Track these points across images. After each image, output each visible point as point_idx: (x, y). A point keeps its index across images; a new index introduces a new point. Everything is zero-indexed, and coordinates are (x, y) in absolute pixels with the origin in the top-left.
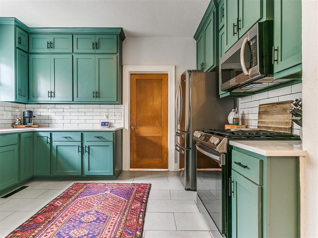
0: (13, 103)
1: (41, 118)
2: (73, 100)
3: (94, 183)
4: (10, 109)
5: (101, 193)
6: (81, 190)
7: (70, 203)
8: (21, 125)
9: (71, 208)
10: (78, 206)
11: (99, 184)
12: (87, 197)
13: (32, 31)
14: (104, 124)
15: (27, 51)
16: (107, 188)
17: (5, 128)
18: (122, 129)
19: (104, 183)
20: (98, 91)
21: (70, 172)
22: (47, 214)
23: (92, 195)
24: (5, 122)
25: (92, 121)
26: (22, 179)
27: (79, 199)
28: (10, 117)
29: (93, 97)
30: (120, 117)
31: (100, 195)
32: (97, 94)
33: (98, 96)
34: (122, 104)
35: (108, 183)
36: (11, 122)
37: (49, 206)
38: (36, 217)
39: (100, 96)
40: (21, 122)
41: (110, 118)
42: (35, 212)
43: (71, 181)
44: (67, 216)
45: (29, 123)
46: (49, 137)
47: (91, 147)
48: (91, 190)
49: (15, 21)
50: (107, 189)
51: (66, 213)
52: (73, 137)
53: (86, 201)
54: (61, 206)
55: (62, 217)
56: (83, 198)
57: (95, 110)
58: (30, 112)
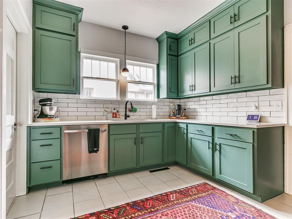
0: (170, 99)
1: (190, 110)
2: (210, 91)
3: (225, 192)
4: (168, 104)
5: (221, 211)
6: (204, 194)
7: (180, 204)
8: (174, 116)
9: (177, 209)
10: (184, 211)
11: (230, 197)
12: (202, 206)
13: (180, 36)
14: (251, 118)
15: (177, 55)
16: (236, 207)
17: (164, 118)
18: (284, 127)
19: (237, 199)
20: (237, 75)
21: (202, 168)
22: (156, 203)
23: (210, 206)
24: (164, 114)
25: (235, 114)
26: (166, 161)
27: (193, 203)
28: (167, 110)
29: (231, 83)
30: (280, 108)
31: (218, 214)
32: (237, 79)
33: (237, 80)
34: (284, 88)
35: (243, 202)
36: (168, 114)
37: (165, 195)
38: (149, 200)
39: (241, 81)
40: (174, 114)
41: (262, 109)
42: (152, 195)
43: (204, 178)
44: (166, 217)
45: (179, 115)
46: (185, 128)
47: (222, 146)
48: (214, 200)
49: (166, 34)
50: (235, 210)
51: (169, 212)
52: (204, 131)
53: (196, 211)
54: (172, 201)
55: (163, 213)
56: (198, 204)
57: (240, 100)
58: (179, 106)
